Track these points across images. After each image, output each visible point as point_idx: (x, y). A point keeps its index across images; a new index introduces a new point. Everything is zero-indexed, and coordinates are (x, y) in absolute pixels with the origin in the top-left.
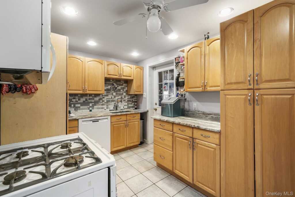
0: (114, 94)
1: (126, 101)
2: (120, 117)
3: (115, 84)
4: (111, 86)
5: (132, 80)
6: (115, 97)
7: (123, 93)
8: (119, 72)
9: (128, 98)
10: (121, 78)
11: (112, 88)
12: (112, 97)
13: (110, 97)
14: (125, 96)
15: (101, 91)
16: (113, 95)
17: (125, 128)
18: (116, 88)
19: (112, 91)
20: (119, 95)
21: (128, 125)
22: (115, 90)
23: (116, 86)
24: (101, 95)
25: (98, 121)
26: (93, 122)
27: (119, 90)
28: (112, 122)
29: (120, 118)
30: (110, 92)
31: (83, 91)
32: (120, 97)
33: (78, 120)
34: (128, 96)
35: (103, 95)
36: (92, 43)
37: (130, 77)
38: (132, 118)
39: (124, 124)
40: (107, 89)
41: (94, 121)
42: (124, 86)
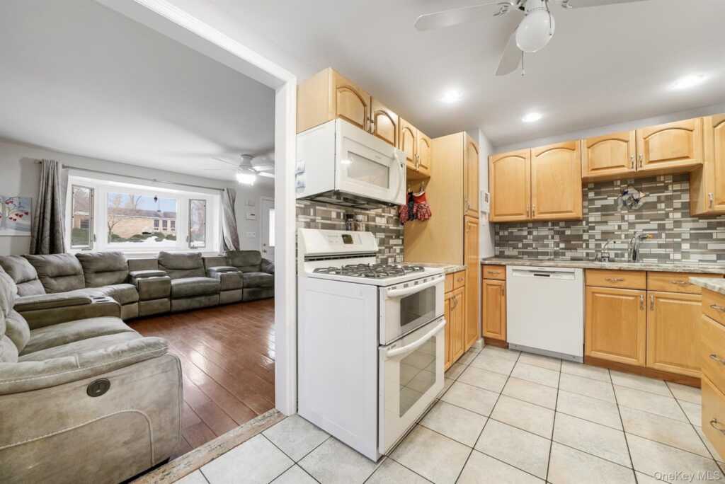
0: (632, 218)
1: (687, 236)
2: (620, 276)
3: (631, 190)
4: (616, 198)
5: (699, 167)
6: (632, 225)
7: (667, 215)
8: (633, 155)
9: (691, 229)
10: (639, 169)
11: (620, 201)
12: (620, 227)
13: (612, 225)
14: (677, 223)
15: (571, 212)
16: (627, 221)
17: (639, 311)
18: (637, 201)
19: (622, 209)
20: (652, 220)
21: (652, 303)
22: (633, 208)
23: (636, 197)
24: (584, 223)
25: (549, 276)
26: (535, 275)
27: (652, 206)
28: (588, 284)
29: (619, 278)
30: (613, 215)
31: (528, 216)
32: (654, 225)
33: (505, 266)
34: (694, 221)
35: (591, 222)
36: (533, 117)
37: (687, 157)
38: (675, 288)
39: (636, 296)
40: (602, 206)
41: (538, 274)
42: (674, 191)
